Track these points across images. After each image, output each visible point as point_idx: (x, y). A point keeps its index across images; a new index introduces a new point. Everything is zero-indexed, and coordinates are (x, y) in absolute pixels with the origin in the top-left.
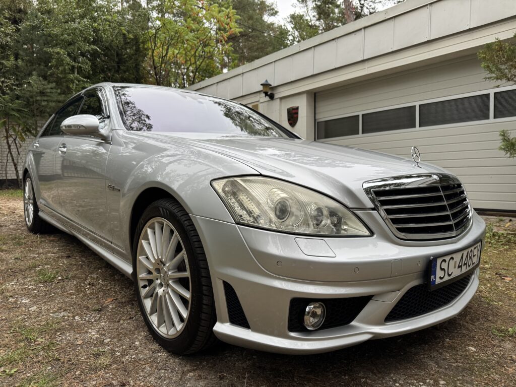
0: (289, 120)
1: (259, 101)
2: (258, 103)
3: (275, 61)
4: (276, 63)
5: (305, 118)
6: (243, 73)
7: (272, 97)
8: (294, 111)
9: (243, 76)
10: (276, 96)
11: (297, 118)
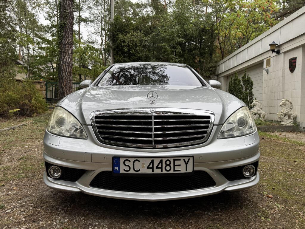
0: (290, 67)
1: (270, 56)
2: (270, 58)
3: (281, 27)
4: (282, 28)
5: (301, 65)
6: (262, 39)
7: (278, 52)
8: (293, 61)
9: (262, 41)
10: (281, 52)
11: (295, 66)
